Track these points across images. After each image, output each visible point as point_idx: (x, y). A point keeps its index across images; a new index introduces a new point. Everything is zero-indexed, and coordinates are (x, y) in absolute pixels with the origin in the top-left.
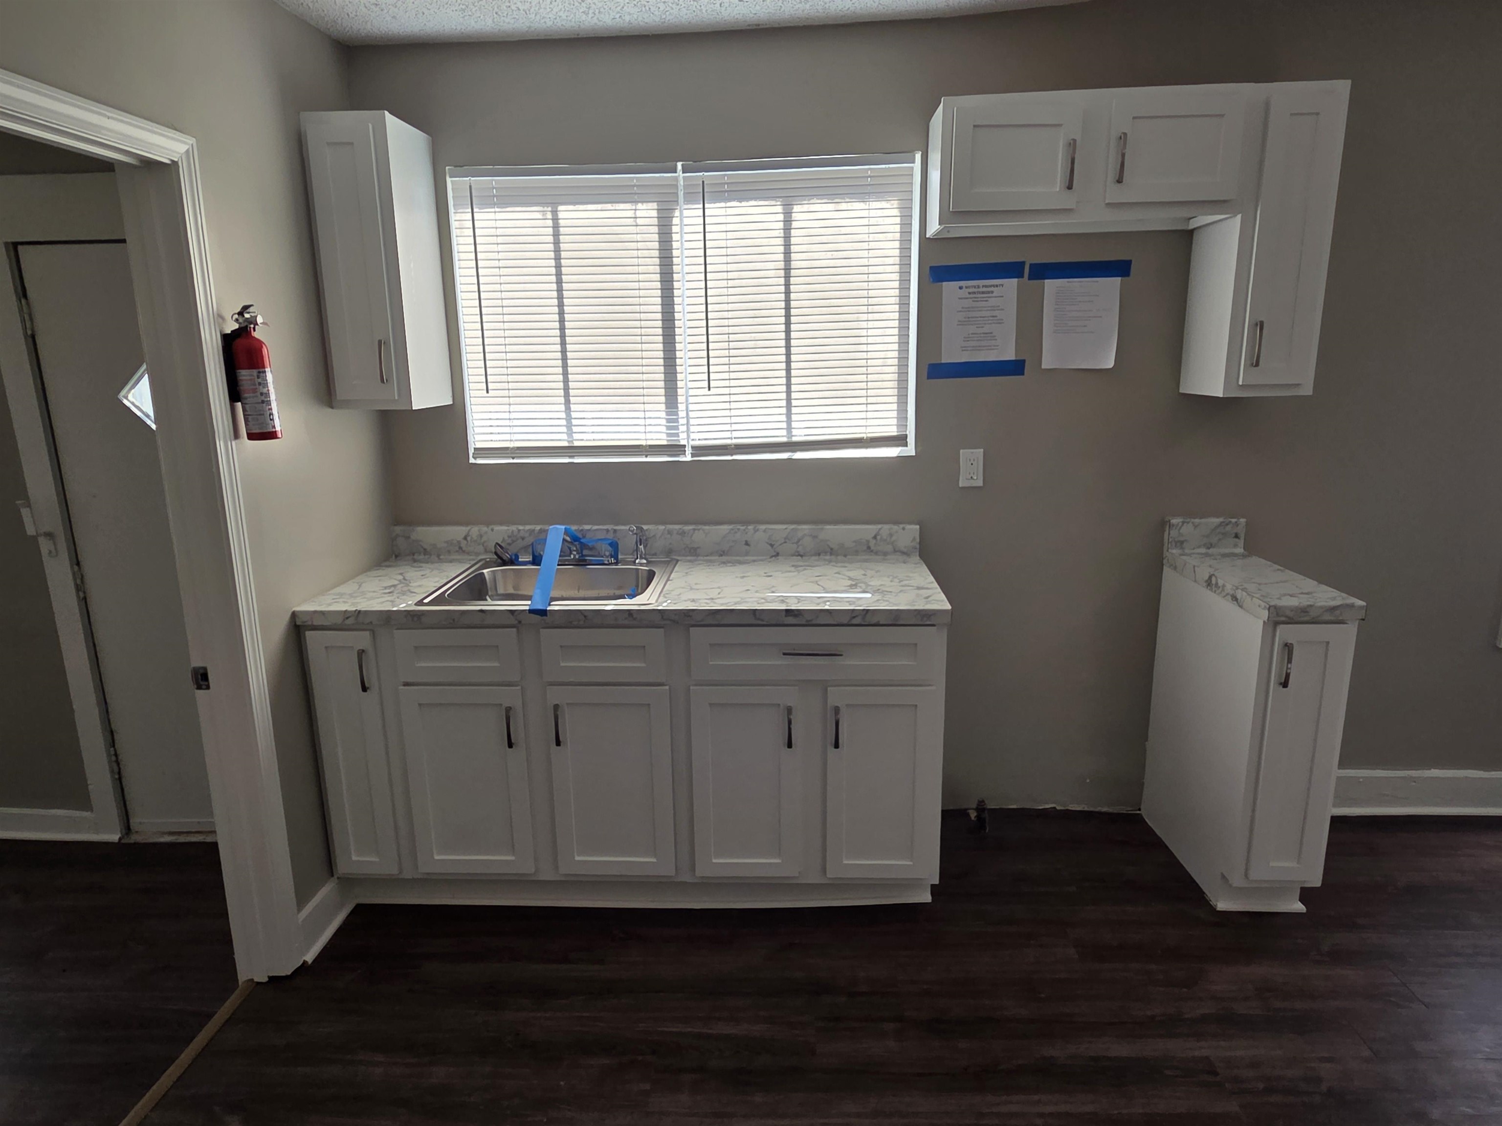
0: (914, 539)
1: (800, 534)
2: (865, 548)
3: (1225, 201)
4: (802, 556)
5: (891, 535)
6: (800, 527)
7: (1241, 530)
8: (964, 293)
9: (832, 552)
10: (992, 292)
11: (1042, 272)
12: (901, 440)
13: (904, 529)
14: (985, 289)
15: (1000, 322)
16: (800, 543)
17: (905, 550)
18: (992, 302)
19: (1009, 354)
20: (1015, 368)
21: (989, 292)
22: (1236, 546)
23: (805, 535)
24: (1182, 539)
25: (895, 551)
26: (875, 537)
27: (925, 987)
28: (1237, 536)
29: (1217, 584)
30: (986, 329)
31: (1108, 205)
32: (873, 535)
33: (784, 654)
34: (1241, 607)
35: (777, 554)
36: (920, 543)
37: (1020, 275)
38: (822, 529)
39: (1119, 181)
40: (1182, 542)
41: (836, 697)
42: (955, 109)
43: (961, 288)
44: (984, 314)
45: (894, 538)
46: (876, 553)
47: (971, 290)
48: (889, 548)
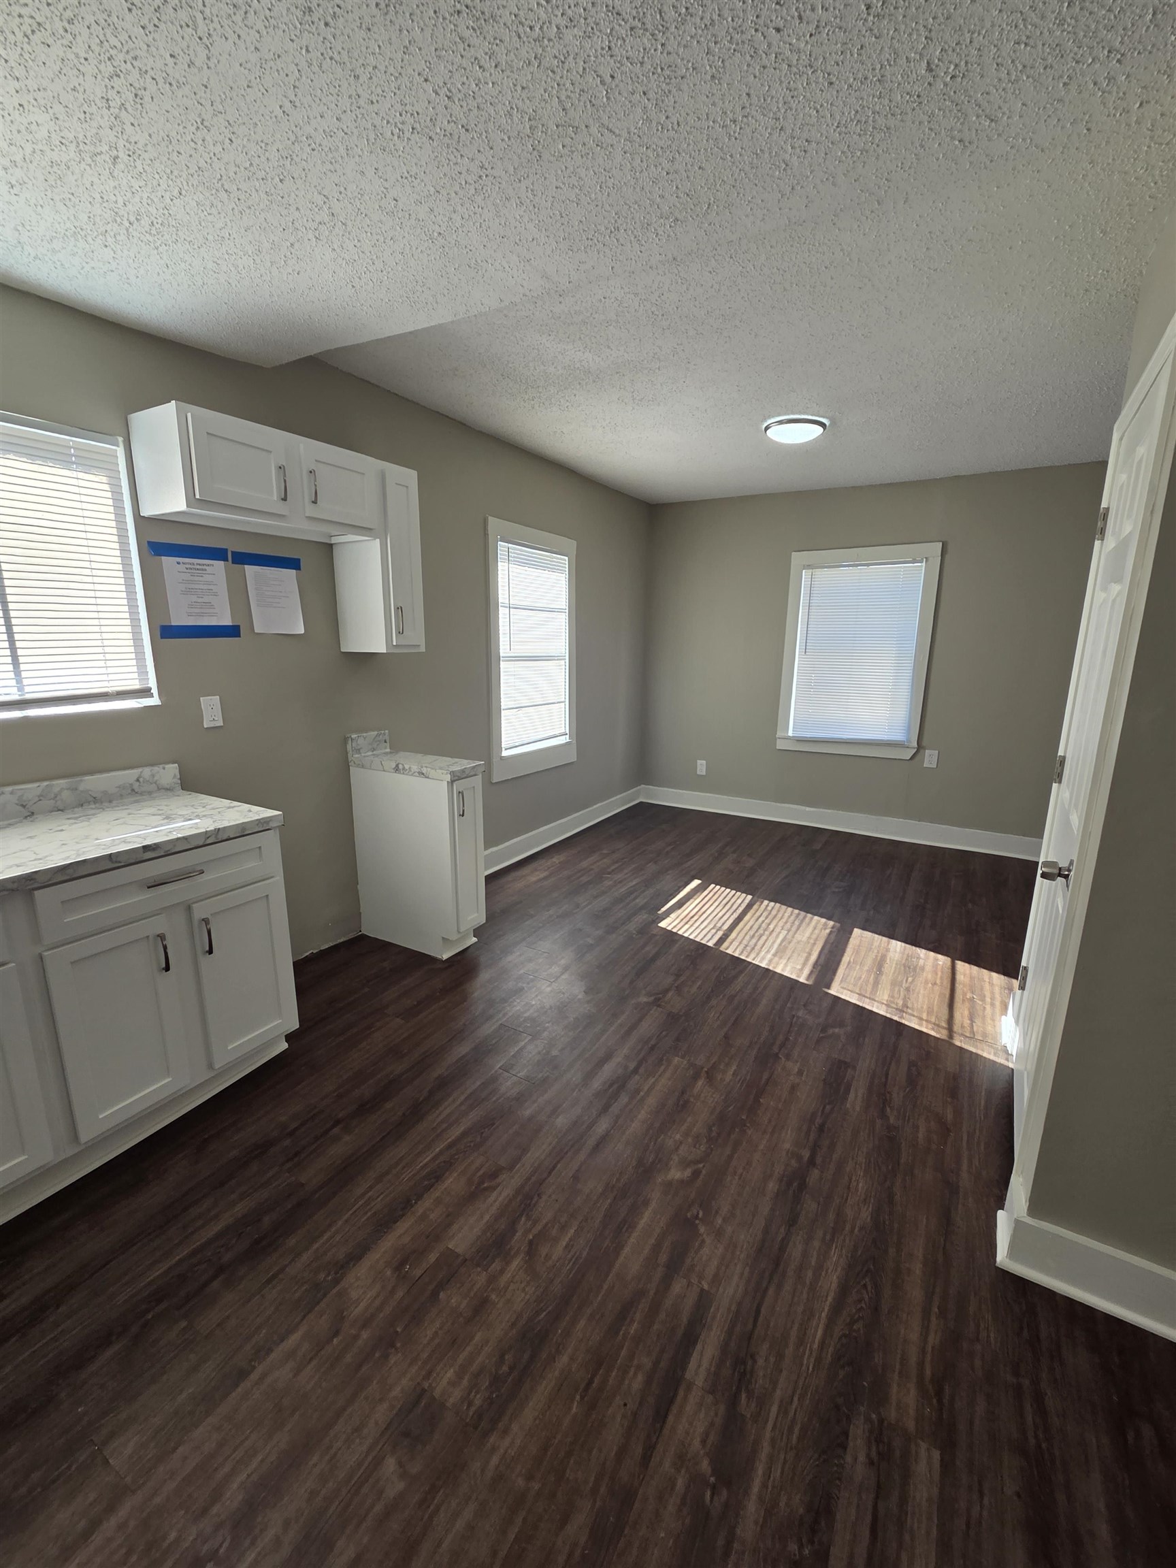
0: (175, 776)
1: (56, 790)
2: (130, 791)
3: (370, 529)
4: (62, 810)
5: (153, 776)
6: (55, 782)
7: (387, 737)
8: (182, 568)
9: (95, 800)
10: (206, 570)
11: (242, 559)
12: (145, 692)
13: (164, 768)
14: (198, 567)
15: (216, 595)
16: (58, 798)
17: (168, 787)
18: (207, 578)
19: (227, 621)
20: (232, 631)
21: (203, 570)
22: (386, 748)
23: (62, 789)
24: (359, 747)
25: (159, 789)
26: (138, 780)
27: (335, 1094)
28: (385, 742)
29: (404, 769)
30: (206, 599)
31: (307, 517)
32: (135, 778)
33: (149, 887)
34: (428, 778)
35: (33, 813)
36: (180, 779)
37: (225, 559)
38: (81, 781)
39: (315, 502)
40: (359, 750)
41: (199, 912)
42: (189, 415)
43: (178, 563)
44: (202, 587)
45: (155, 778)
46: (142, 794)
47: (188, 566)
48: (154, 787)
